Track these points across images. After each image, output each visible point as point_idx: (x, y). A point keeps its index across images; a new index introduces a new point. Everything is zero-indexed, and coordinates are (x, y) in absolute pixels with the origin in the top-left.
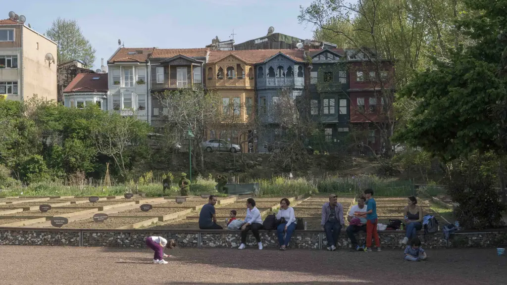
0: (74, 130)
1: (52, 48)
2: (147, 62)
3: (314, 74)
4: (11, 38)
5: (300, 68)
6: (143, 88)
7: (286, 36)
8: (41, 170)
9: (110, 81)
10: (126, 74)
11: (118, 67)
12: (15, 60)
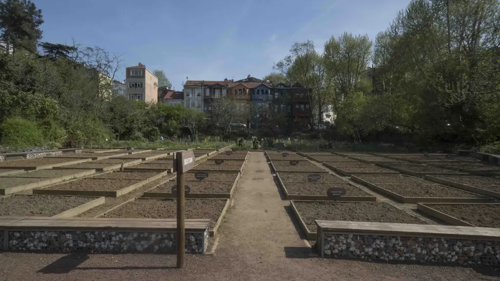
0: (171, 116)
1: (156, 80)
2: (202, 86)
3: (277, 94)
4: (140, 74)
5: (271, 91)
6: (200, 98)
7: (256, 79)
8: (157, 135)
9: (185, 95)
10: (192, 91)
11: (189, 88)
12: (142, 84)
